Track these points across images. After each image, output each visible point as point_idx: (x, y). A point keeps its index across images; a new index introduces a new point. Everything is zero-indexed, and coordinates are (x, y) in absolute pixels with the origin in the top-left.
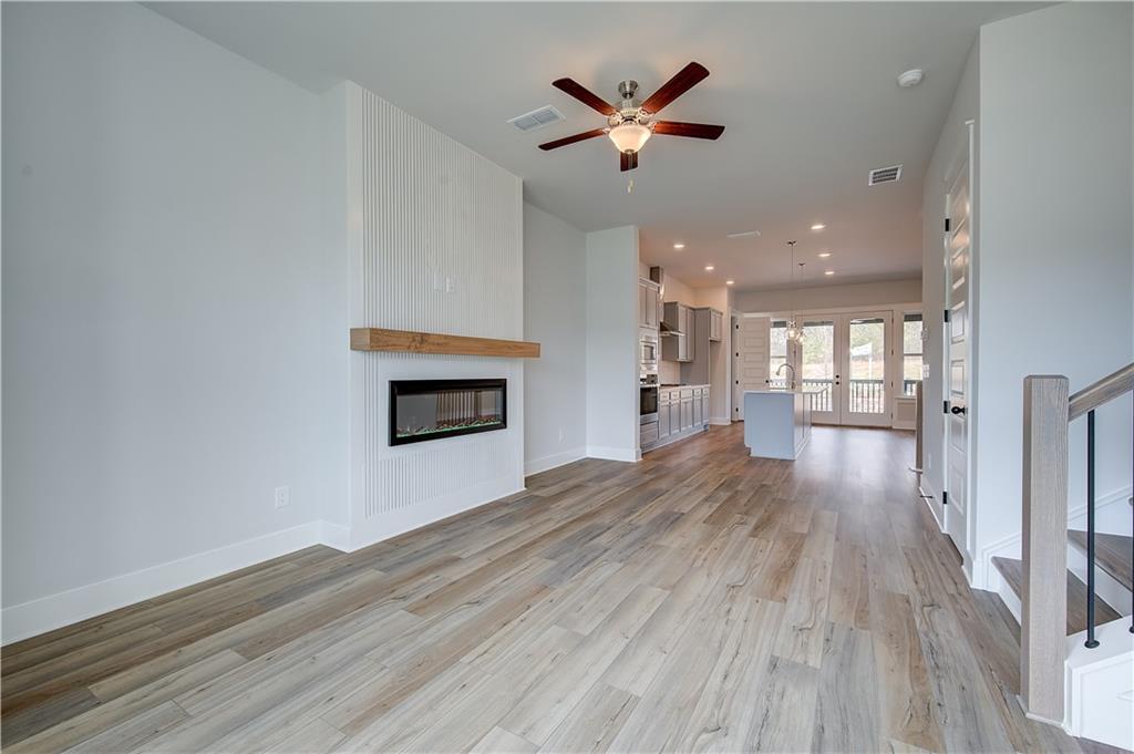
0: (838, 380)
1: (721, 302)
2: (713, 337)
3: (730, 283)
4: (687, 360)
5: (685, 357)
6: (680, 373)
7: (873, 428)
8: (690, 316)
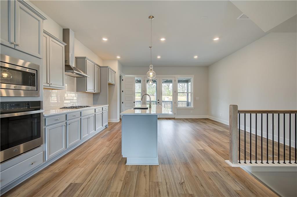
0: (158, 101)
1: (115, 67)
3: (118, 57)
4: (94, 91)
5: (93, 90)
6: (93, 99)
7: (170, 119)
8: (96, 69)
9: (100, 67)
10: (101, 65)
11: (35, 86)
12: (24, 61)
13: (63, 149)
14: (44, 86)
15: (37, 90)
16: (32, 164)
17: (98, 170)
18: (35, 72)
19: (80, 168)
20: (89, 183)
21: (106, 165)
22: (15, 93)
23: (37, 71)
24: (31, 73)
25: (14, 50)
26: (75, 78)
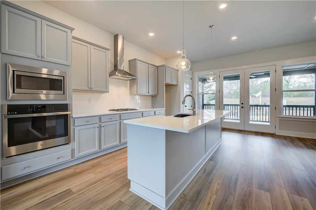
0: (243, 105)
2: (168, 81)
4: (149, 94)
5: (147, 92)
6: (151, 101)
7: (263, 134)
8: (152, 69)
9: (157, 67)
10: (157, 65)
11: (62, 91)
12: (47, 69)
13: (95, 149)
14: (73, 89)
15: (64, 94)
16: (58, 158)
17: (102, 183)
18: (62, 78)
19: (93, 174)
20: (78, 196)
21: (112, 181)
22: (46, 97)
23: (64, 77)
24: (58, 80)
25: (41, 61)
26: (129, 81)
